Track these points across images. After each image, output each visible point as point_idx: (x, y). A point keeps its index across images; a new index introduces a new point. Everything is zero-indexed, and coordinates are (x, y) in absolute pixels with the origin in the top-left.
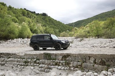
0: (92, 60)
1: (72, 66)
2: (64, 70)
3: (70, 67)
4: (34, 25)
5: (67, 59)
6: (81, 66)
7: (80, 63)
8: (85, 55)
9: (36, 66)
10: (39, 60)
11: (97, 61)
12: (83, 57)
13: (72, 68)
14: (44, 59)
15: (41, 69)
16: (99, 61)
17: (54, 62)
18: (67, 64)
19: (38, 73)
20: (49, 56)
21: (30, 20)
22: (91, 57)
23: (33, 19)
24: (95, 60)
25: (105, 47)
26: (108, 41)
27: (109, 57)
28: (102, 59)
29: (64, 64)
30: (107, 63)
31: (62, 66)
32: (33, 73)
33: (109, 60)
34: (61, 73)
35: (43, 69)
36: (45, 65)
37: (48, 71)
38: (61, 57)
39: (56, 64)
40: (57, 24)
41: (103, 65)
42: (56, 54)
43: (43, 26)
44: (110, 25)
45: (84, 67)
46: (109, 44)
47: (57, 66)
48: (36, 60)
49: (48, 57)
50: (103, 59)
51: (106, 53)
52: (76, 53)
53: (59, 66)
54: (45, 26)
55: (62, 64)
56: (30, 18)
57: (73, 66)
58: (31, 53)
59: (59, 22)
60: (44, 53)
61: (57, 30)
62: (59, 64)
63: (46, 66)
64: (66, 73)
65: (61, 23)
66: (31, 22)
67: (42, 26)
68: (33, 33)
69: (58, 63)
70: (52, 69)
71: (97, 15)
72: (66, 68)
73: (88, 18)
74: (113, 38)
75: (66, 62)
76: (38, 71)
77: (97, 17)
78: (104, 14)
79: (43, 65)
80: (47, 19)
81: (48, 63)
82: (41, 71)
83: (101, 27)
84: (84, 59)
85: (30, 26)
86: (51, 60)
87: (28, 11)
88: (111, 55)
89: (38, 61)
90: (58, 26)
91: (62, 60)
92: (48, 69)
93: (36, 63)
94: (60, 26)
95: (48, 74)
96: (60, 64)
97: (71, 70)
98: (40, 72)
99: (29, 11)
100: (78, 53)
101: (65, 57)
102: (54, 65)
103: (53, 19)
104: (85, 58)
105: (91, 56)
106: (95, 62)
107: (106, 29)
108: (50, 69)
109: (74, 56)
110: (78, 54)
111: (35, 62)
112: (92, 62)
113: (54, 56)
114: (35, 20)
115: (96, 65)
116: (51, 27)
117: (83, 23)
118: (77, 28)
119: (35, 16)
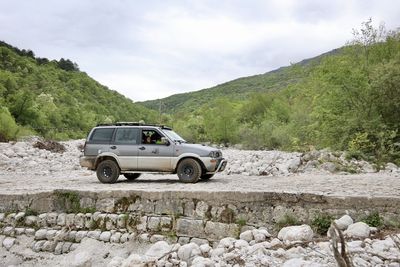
0: (202, 208)
1: (145, 229)
2: (119, 241)
3: (138, 232)
4: (26, 98)
5: (132, 207)
6: (170, 226)
7: (166, 220)
8: (182, 196)
9: (23, 236)
10: (35, 214)
11: (213, 213)
12: (178, 202)
13: (144, 236)
14: (53, 211)
15: (42, 245)
16: (220, 212)
18: (130, 224)
19: (30, 259)
20: (72, 201)
21: (13, 78)
22: (199, 200)
23: (24, 77)
24: (210, 209)
25: (239, 173)
26: (249, 157)
27: (246, 200)
28: (226, 207)
29: (120, 223)
30: (238, 217)
31: (113, 231)
32: (10, 257)
33: (243, 208)
34: (110, 251)
35: (47, 243)
36: (59, 230)
37: (64, 250)
38: (113, 202)
39: (95, 226)
40: (110, 98)
41: (229, 223)
42: (96, 194)
43: (61, 102)
44: (255, 113)
45: (179, 231)
46: (249, 164)
47: (97, 232)
48: (26, 215)
49: (68, 207)
50: (230, 206)
51: (237, 190)
52: (159, 191)
53: (104, 229)
54: (69, 104)
55: (115, 224)
56: (14, 72)
57: (148, 229)
58: (9, 193)
59: (115, 93)
60: (56, 192)
62: (105, 225)
63: (59, 232)
64: (125, 251)
66: (17, 87)
67: (55, 101)
68: (24, 124)
69: (102, 222)
70: (80, 242)
71: (227, 84)
72: (126, 235)
73: (203, 90)
74: (261, 149)
75: (126, 219)
76: (28, 253)
77: (226, 89)
79: (51, 232)
80: (76, 81)
81: (68, 224)
82: (41, 250)
83: (234, 116)
84: (181, 208)
85: (11, 100)
86: (79, 215)
87: (6, 45)
88: (250, 195)
89: (31, 218)
90: (113, 105)
91: (115, 212)
92: (69, 243)
93: (26, 226)
95: (64, 257)
96: (109, 225)
97: (141, 241)
98: (37, 254)
99: (10, 47)
100: (164, 190)
101: (124, 202)
102: (87, 229)
103: (97, 84)
104: (184, 204)
105: (198, 197)
106: (209, 216)
107: (246, 124)
108: (74, 241)
109: (153, 198)
110: (164, 194)
111: (21, 222)
112: (201, 214)
113: (89, 200)
114: (31, 79)
115: (211, 224)
116: (89, 108)
117: (187, 103)
118: (168, 116)
119: (30, 65)
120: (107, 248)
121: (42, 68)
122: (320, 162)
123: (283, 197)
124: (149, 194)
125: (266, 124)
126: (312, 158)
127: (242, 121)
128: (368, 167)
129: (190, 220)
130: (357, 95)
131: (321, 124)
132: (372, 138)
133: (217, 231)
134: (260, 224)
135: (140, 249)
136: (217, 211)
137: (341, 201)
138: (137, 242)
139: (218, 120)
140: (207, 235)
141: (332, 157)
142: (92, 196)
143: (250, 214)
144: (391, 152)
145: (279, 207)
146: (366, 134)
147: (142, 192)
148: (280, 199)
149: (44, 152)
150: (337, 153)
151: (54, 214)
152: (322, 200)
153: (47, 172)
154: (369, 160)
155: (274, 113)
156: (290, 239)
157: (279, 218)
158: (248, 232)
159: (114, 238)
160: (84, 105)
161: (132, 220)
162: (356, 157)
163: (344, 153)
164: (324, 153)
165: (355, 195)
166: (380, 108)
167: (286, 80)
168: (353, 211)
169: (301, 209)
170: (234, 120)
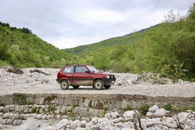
0: (87, 102)
2: (46, 119)
3: (55, 114)
4: (5, 47)
5: (52, 102)
7: (69, 108)
8: (77, 96)
10: (3, 105)
11: (92, 104)
12: (75, 99)
13: (58, 116)
14: (13, 104)
15: (6, 121)
16: (96, 104)
17: (31, 107)
18: (51, 110)
19: (0, 128)
22: (86, 98)
23: (4, 37)
24: (91, 102)
27: (108, 98)
29: (46, 110)
30: (105, 106)
31: (42, 114)
33: (107, 102)
34: (41, 124)
35: (9, 120)
36: (15, 113)
37: (18, 123)
38: (43, 99)
39: (34, 111)
40: (47, 47)
41: (100, 109)
42: (34, 95)
43: (23, 49)
44: (119, 55)
45: (76, 114)
47: (35, 115)
49: (20, 101)
50: (100, 101)
52: (66, 93)
53: (38, 113)
54: (27, 50)
55: (44, 110)
57: (60, 112)
59: (50, 45)
60: (14, 94)
61: (47, 58)
62: (39, 111)
63: (15, 115)
64: (49, 123)
65: (54, 47)
67: (20, 49)
69: (37, 109)
70: (26, 119)
71: (105, 41)
72: (49, 116)
75: (49, 108)
77: (105, 43)
78: (114, 39)
79: (11, 114)
80: (31, 39)
81: (20, 110)
82: (6, 124)
83: (108, 56)
84: (76, 102)
86: (26, 106)
89: (1, 108)
91: (44, 104)
92: (20, 120)
94: (52, 52)
95: (18, 127)
96: (41, 111)
97: (56, 119)
98: (4, 126)
101: (49, 99)
102: (30, 113)
103: (41, 40)
104: (78, 100)
105: (85, 96)
106: (90, 106)
107: (114, 60)
108: (23, 119)
109: (63, 97)
110: (68, 95)
112: (87, 105)
113: (31, 98)
114: (8, 38)
115: (91, 110)
116: (37, 52)
117: (86, 50)
118: (76, 56)
119: (7, 31)
120: (39, 122)
121: (14, 32)
122: (147, 79)
123: (126, 97)
124: (61, 95)
125: (123, 60)
126: (143, 77)
127: (112, 59)
128: (170, 81)
129: (81, 108)
130: (165, 46)
131: (148, 60)
132: (172, 67)
133: (94, 113)
134: (115, 109)
135: (56, 123)
136: (94, 103)
137: (153, 98)
138: (55, 119)
139: (100, 58)
140: (89, 115)
141: (153, 76)
142: (33, 96)
143: (110, 105)
144: (181, 74)
145: (124, 101)
146: (169, 65)
147: (58, 94)
148: (124, 97)
149: (12, 74)
150: (155, 74)
151: (13, 106)
152: (144, 98)
153: (12, 84)
154: (170, 78)
155: (127, 55)
156: (128, 117)
157: (124, 107)
158: (109, 114)
159: (43, 117)
160: (35, 51)
161: (52, 108)
162: (164, 76)
163: (159, 74)
164: (149, 74)
165: (160, 95)
166: (176, 52)
167: (134, 39)
168: (159, 103)
169: (134, 102)
170: (108, 59)
